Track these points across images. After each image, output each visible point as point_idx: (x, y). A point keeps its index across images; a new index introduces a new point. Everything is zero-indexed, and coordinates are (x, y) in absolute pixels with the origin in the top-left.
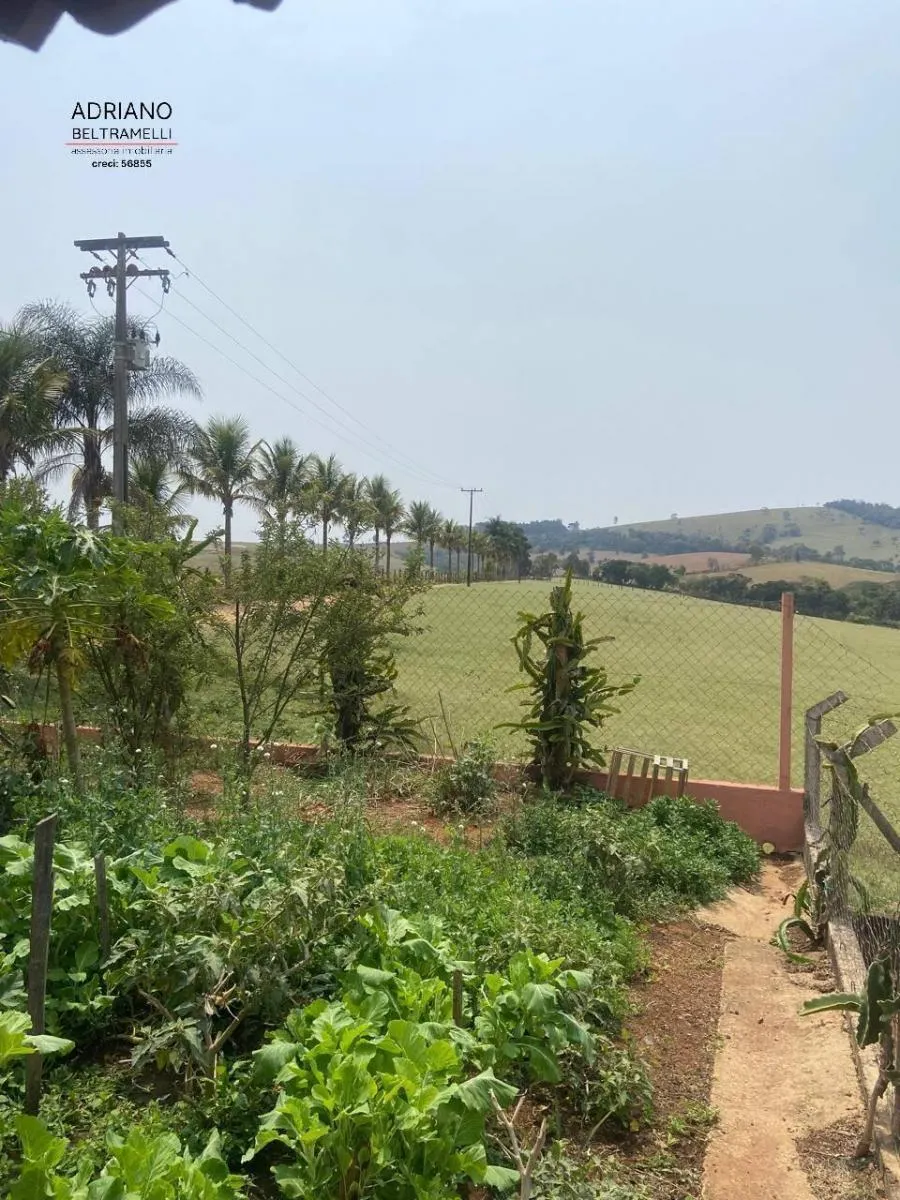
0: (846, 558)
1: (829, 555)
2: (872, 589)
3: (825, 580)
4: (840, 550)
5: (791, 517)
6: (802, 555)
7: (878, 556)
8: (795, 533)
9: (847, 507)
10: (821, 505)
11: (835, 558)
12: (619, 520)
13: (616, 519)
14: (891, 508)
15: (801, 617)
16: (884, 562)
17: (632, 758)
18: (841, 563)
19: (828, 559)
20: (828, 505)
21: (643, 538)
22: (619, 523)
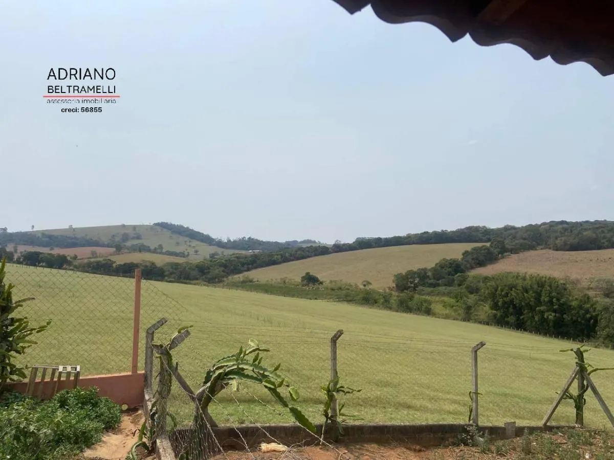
0: (164, 251)
1: (155, 249)
2: (176, 266)
3: (154, 261)
4: (161, 247)
5: (137, 229)
6: (142, 249)
7: (178, 250)
8: (139, 237)
9: (164, 226)
10: (151, 224)
11: (159, 251)
12: (35, 227)
13: (33, 227)
14: (184, 227)
15: (145, 281)
16: (180, 253)
17: (45, 370)
18: (161, 253)
19: (155, 251)
20: (155, 224)
21: (50, 238)
22: (34, 230)
